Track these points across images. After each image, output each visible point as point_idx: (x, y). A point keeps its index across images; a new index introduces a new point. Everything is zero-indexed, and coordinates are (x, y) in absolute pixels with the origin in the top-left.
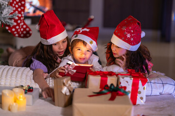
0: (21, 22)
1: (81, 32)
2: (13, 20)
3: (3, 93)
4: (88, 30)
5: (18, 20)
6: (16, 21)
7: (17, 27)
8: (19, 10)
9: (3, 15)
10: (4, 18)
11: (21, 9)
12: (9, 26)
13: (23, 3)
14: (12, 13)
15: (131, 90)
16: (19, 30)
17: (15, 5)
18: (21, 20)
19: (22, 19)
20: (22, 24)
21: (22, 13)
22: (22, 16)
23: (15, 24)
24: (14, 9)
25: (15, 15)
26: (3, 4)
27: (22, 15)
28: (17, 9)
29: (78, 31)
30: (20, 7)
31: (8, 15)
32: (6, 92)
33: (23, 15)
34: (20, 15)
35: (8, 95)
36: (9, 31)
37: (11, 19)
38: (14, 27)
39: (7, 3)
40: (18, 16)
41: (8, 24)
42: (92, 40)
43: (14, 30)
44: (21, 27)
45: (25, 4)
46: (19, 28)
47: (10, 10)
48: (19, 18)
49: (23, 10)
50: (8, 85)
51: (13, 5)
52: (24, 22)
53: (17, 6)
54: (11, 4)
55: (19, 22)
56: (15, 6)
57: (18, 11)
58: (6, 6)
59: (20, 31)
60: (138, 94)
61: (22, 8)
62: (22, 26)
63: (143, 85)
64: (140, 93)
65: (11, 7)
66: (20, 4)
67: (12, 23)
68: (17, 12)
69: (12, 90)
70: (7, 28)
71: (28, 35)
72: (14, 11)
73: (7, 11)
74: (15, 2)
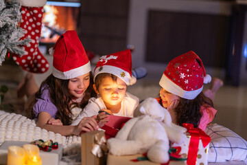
0: (34, 51)
1: (106, 62)
2: (24, 48)
3: (9, 151)
4: (115, 58)
5: (30, 48)
6: (28, 49)
7: (29, 58)
8: (33, 33)
9: (10, 41)
10: (12, 45)
11: (36, 33)
12: (17, 56)
13: (38, 24)
14: (22, 38)
15: (187, 153)
16: (31, 62)
17: (27, 26)
18: (34, 49)
19: (36, 46)
20: (36, 53)
21: (37, 38)
22: (36, 43)
23: (26, 53)
24: (26, 32)
25: (28, 41)
26: (11, 25)
27: (36, 40)
28: (29, 32)
29: (102, 61)
30: (33, 29)
31: (17, 41)
32: (14, 149)
33: (38, 42)
34: (33, 41)
35: (16, 153)
36: (18, 63)
37: (20, 46)
38: (25, 57)
39: (16, 23)
40: (31, 43)
41: (17, 53)
42: (123, 71)
43: (24, 61)
44: (34, 58)
45: (41, 26)
46: (32, 59)
47: (20, 34)
48: (33, 45)
49: (39, 34)
50: (16, 139)
51: (25, 26)
52: (38, 51)
53: (30, 28)
54: (22, 25)
55: (32, 50)
56: (27, 29)
57: (31, 35)
58: (16, 27)
59: (33, 63)
60: (197, 159)
61: (37, 31)
62: (36, 56)
63: (205, 145)
64: (200, 157)
65: (21, 29)
66: (34, 26)
67: (22, 52)
68: (29, 36)
69: (22, 147)
70: (15, 58)
71: (43, 70)
72: (26, 35)
73: (16, 35)
74: (27, 23)
